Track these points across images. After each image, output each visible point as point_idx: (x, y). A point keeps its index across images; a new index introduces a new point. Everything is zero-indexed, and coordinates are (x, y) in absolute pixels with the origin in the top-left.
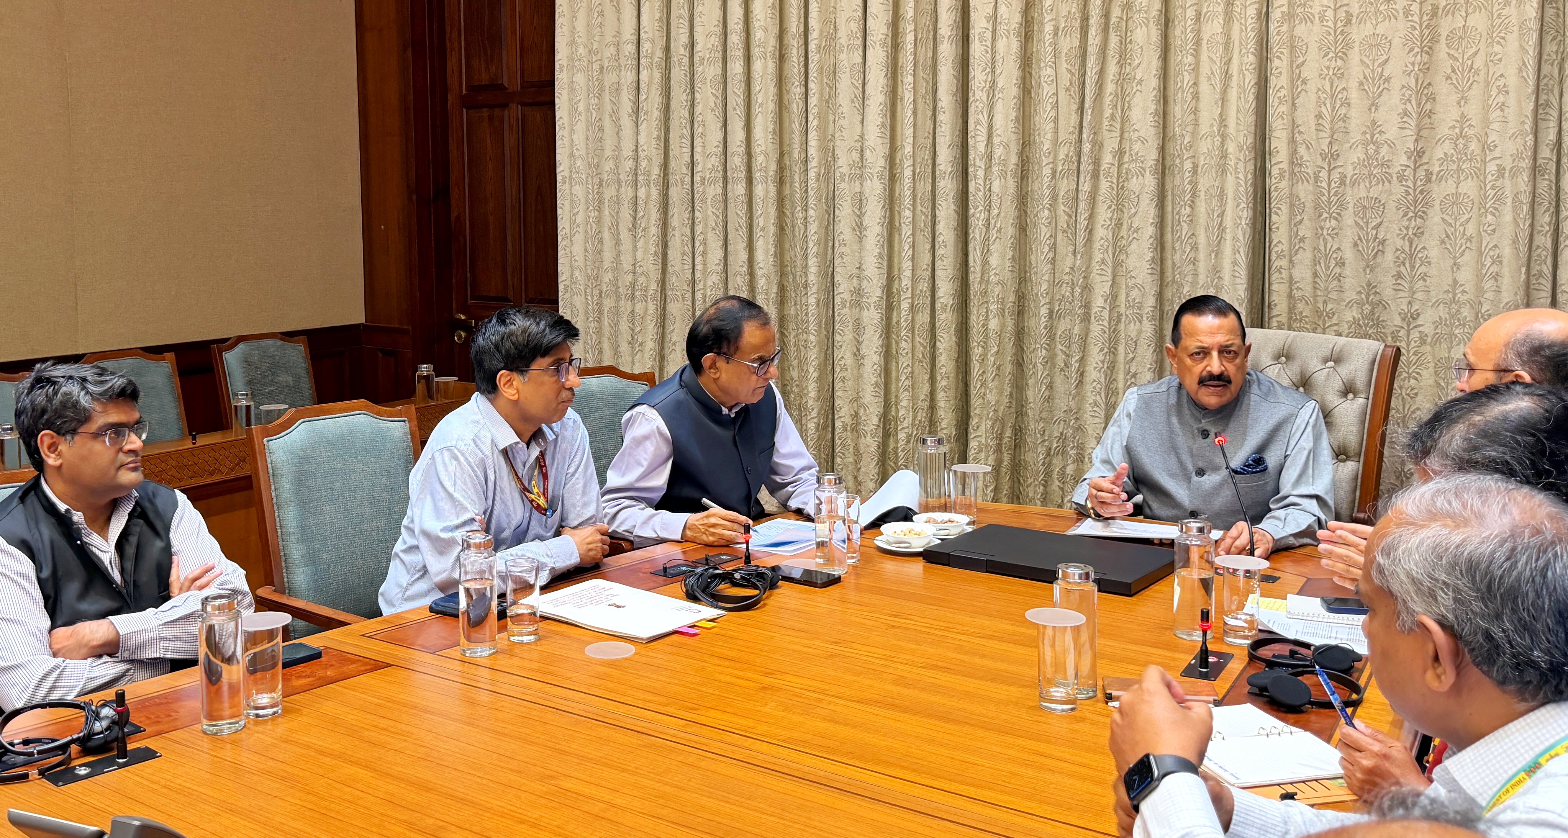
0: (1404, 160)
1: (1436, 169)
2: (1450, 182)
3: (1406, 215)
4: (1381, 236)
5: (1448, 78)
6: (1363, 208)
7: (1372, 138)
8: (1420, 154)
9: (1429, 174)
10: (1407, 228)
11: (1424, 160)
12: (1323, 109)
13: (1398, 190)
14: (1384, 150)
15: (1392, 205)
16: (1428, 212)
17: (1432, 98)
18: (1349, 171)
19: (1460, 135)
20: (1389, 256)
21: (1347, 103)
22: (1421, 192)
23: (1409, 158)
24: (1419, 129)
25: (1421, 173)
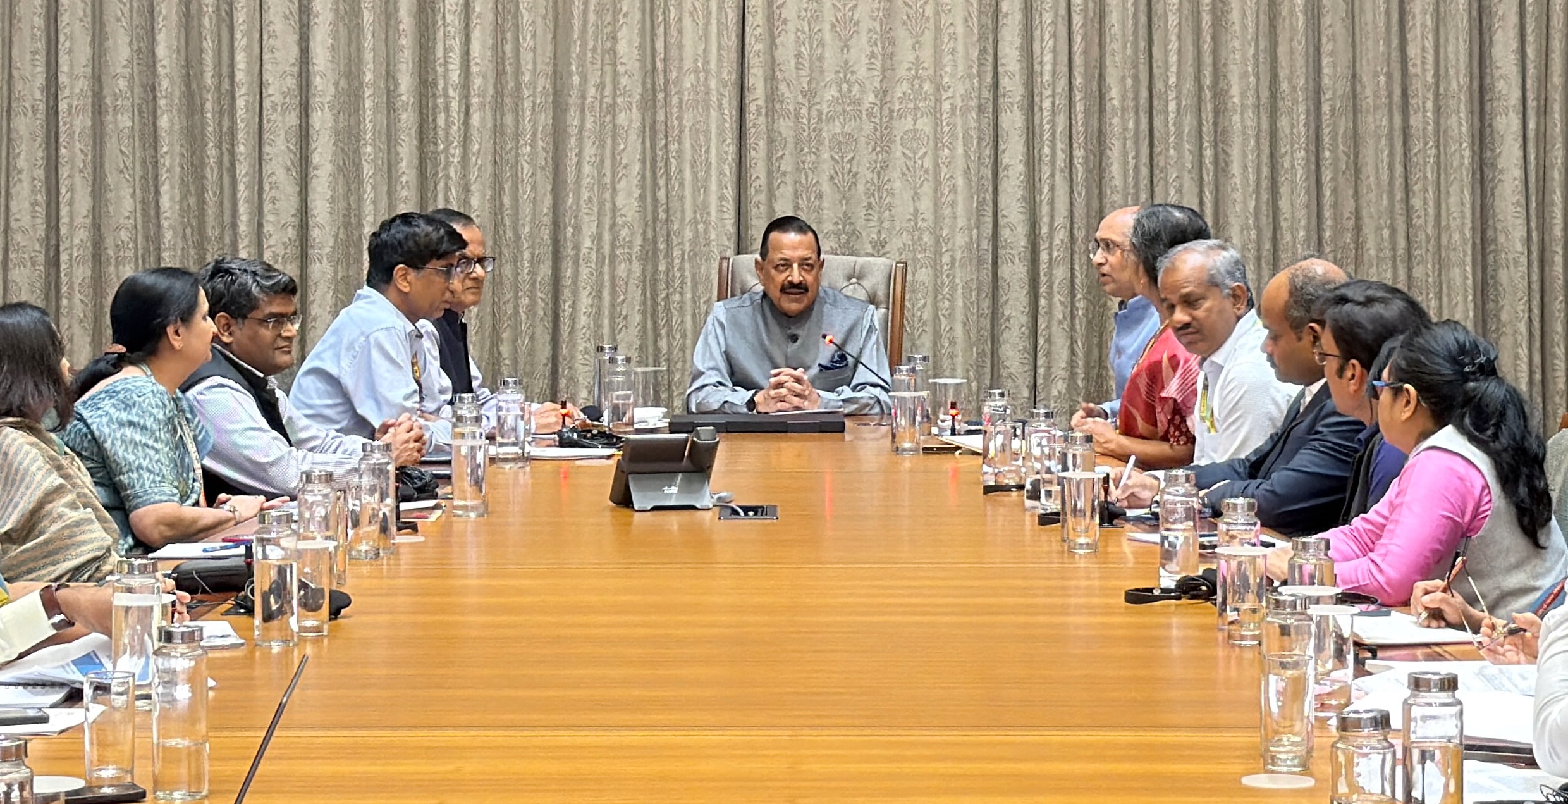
0: (871, 98)
1: (897, 107)
2: (909, 119)
3: (874, 149)
4: (854, 170)
5: (904, 23)
6: (837, 144)
7: (845, 76)
8: (885, 92)
9: (891, 111)
10: (876, 162)
11: (888, 99)
12: (803, 49)
13: (868, 128)
14: (855, 89)
15: (863, 140)
16: (892, 146)
17: (893, 43)
18: (825, 108)
19: (916, 76)
20: (861, 188)
21: (822, 44)
22: (886, 128)
23: (876, 97)
24: (884, 71)
25: (886, 112)
